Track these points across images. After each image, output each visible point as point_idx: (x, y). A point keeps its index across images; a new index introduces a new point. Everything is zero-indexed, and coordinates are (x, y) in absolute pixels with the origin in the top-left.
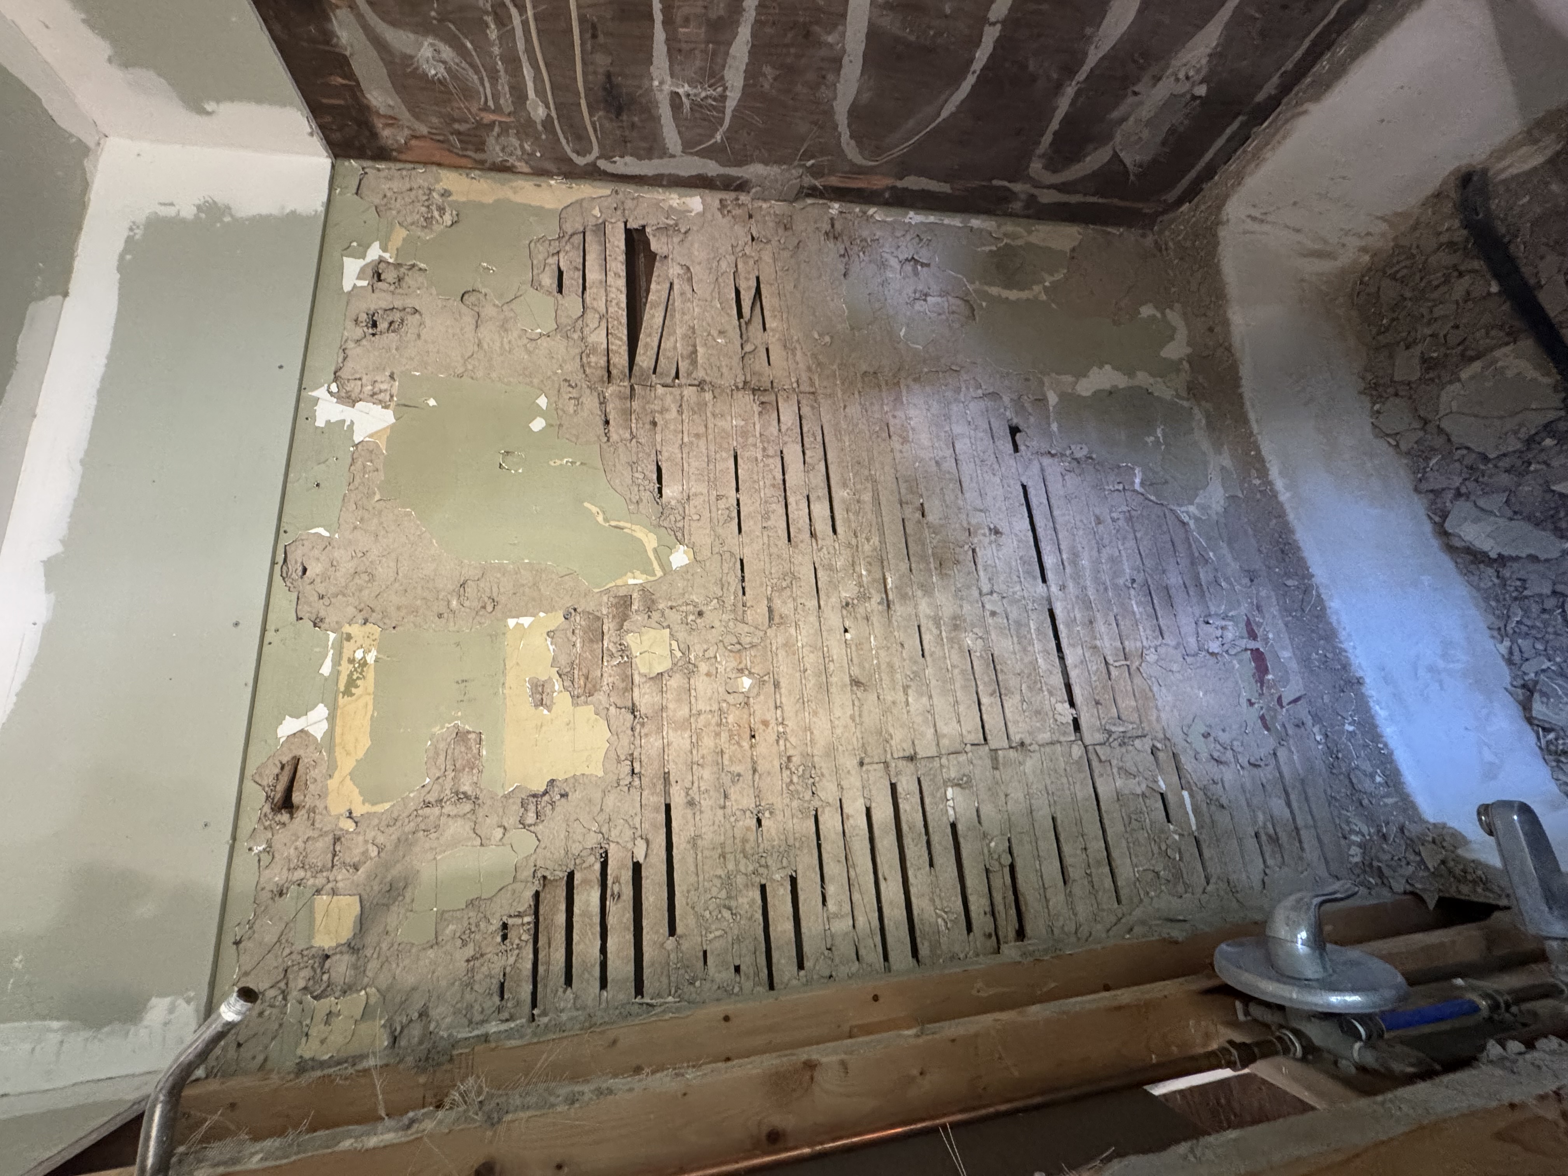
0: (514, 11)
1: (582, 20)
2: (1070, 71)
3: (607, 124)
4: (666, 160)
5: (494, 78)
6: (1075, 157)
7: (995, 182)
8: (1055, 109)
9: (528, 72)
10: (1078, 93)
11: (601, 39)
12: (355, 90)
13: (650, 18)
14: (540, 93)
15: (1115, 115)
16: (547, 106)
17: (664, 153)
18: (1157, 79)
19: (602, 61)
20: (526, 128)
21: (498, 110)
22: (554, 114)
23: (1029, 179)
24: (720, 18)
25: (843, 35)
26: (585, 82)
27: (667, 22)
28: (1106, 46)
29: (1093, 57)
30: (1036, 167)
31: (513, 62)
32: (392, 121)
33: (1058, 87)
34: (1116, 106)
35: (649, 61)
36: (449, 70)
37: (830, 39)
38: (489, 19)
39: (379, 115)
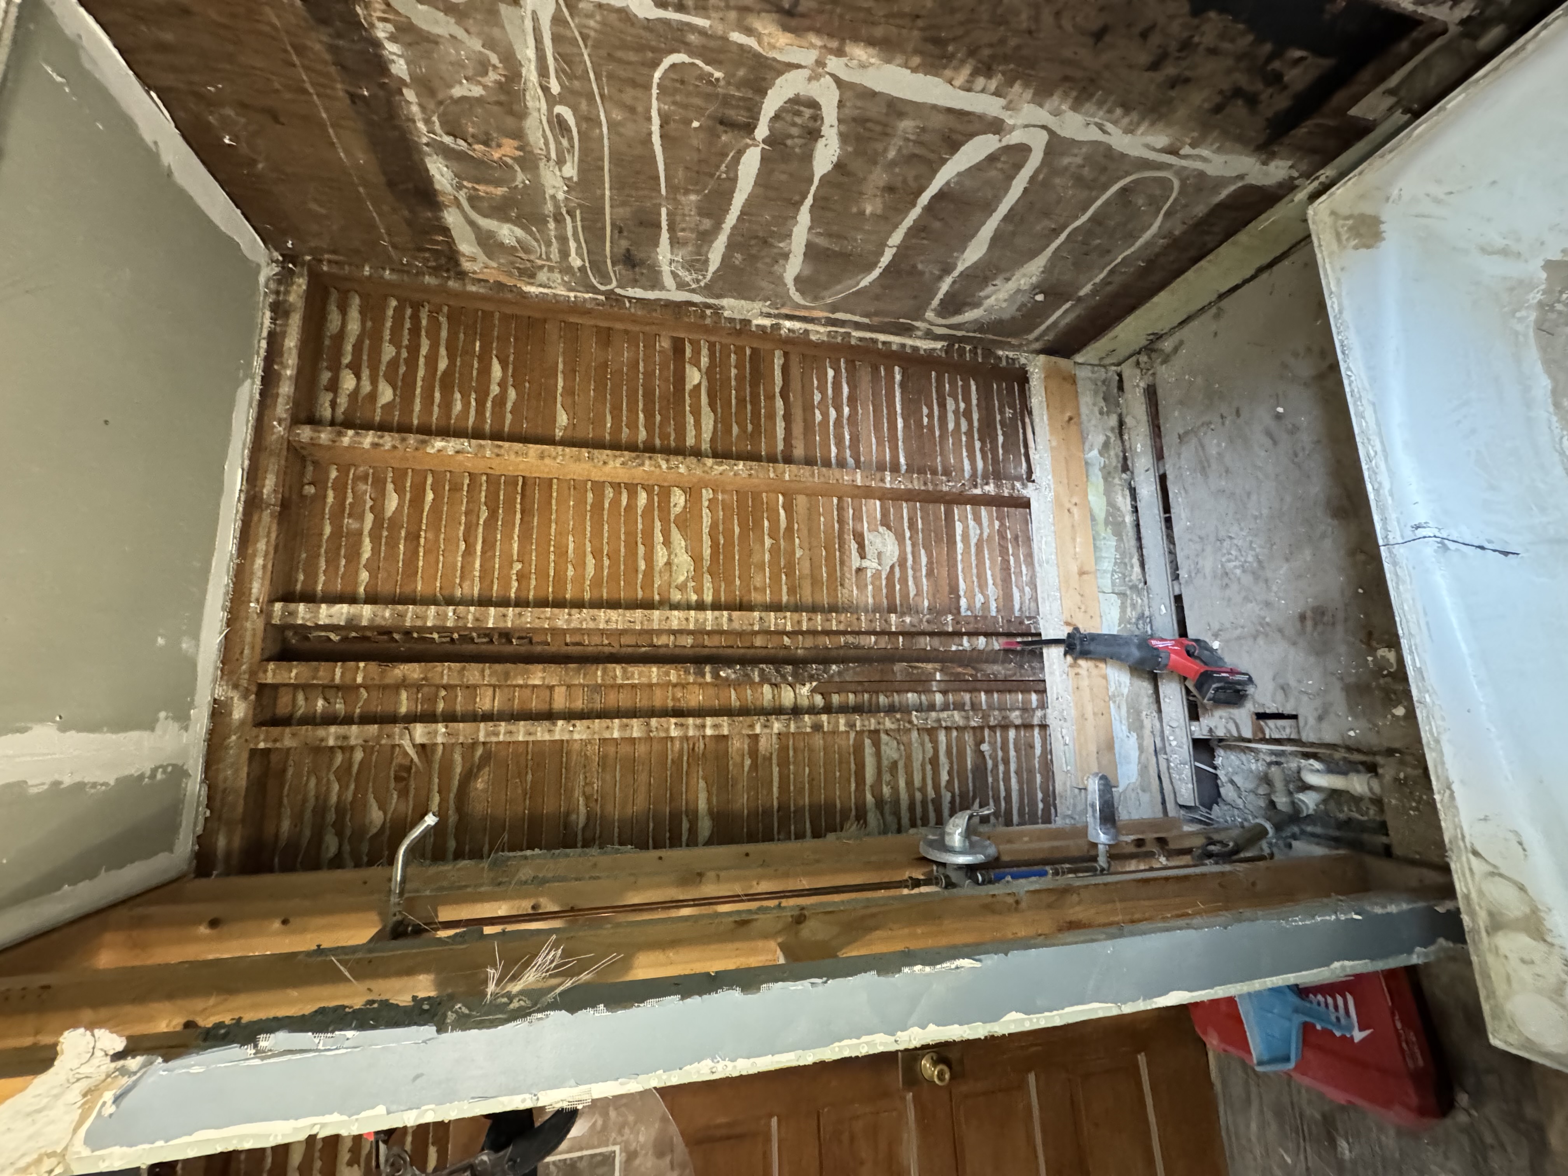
0: (568, 218)
1: (613, 225)
2: (947, 270)
3: (624, 272)
4: (664, 292)
5: (549, 244)
6: (958, 311)
7: (901, 320)
8: (939, 289)
9: (573, 245)
10: (954, 282)
11: (625, 234)
12: (450, 244)
13: (659, 226)
14: (579, 254)
15: (982, 294)
16: (583, 260)
17: (663, 288)
18: (1008, 280)
19: (624, 244)
20: (567, 270)
21: (548, 259)
22: (587, 264)
23: (924, 320)
24: (706, 231)
25: (790, 244)
26: (611, 252)
27: (671, 229)
28: (968, 263)
29: (960, 268)
30: (930, 315)
31: (563, 240)
32: (473, 259)
33: (940, 278)
34: (982, 289)
35: (657, 245)
36: (518, 241)
37: (781, 245)
38: (551, 220)
39: (464, 255)
